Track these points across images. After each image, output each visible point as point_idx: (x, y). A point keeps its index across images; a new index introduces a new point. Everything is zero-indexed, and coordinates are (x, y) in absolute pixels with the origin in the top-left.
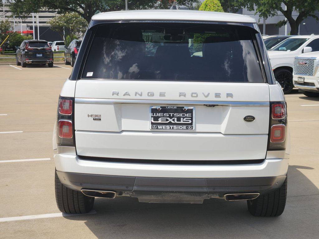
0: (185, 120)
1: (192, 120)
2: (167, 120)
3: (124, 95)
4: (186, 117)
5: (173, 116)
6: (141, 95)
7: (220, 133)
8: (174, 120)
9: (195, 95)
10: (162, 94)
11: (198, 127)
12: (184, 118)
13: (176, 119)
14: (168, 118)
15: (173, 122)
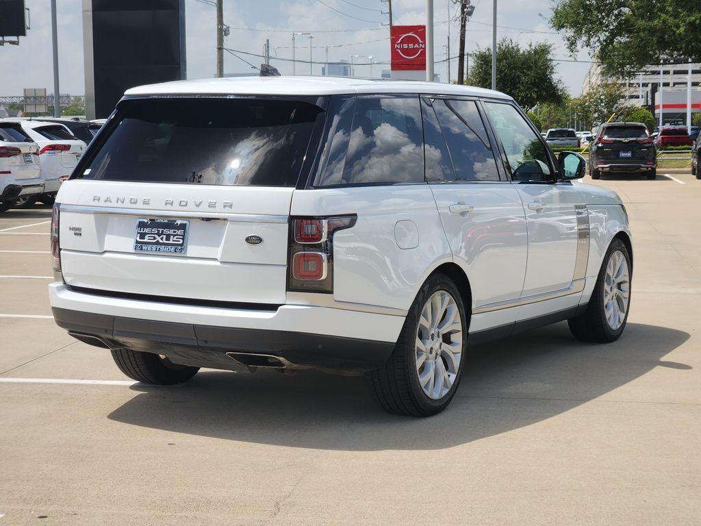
0: (175, 239)
1: (183, 239)
2: (155, 238)
3: (106, 201)
4: (177, 235)
5: (162, 234)
6: (123, 202)
7: (216, 259)
8: (162, 239)
9: (184, 204)
10: (146, 202)
11: (191, 250)
12: (174, 236)
13: (165, 236)
14: (156, 236)
15: (161, 241)
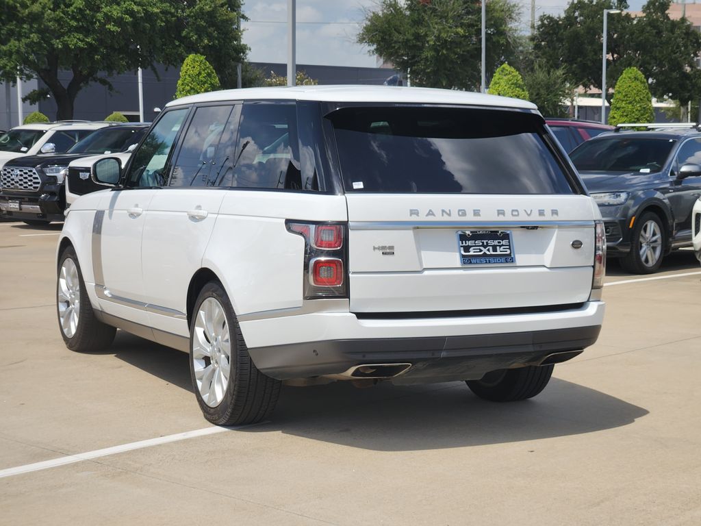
0: (501, 249)
1: (510, 249)
2: (481, 251)
4: (503, 245)
5: (487, 245)
7: (544, 266)
8: (488, 250)
9: (516, 213)
12: (500, 246)
13: (491, 248)
14: (482, 248)
15: (488, 253)
